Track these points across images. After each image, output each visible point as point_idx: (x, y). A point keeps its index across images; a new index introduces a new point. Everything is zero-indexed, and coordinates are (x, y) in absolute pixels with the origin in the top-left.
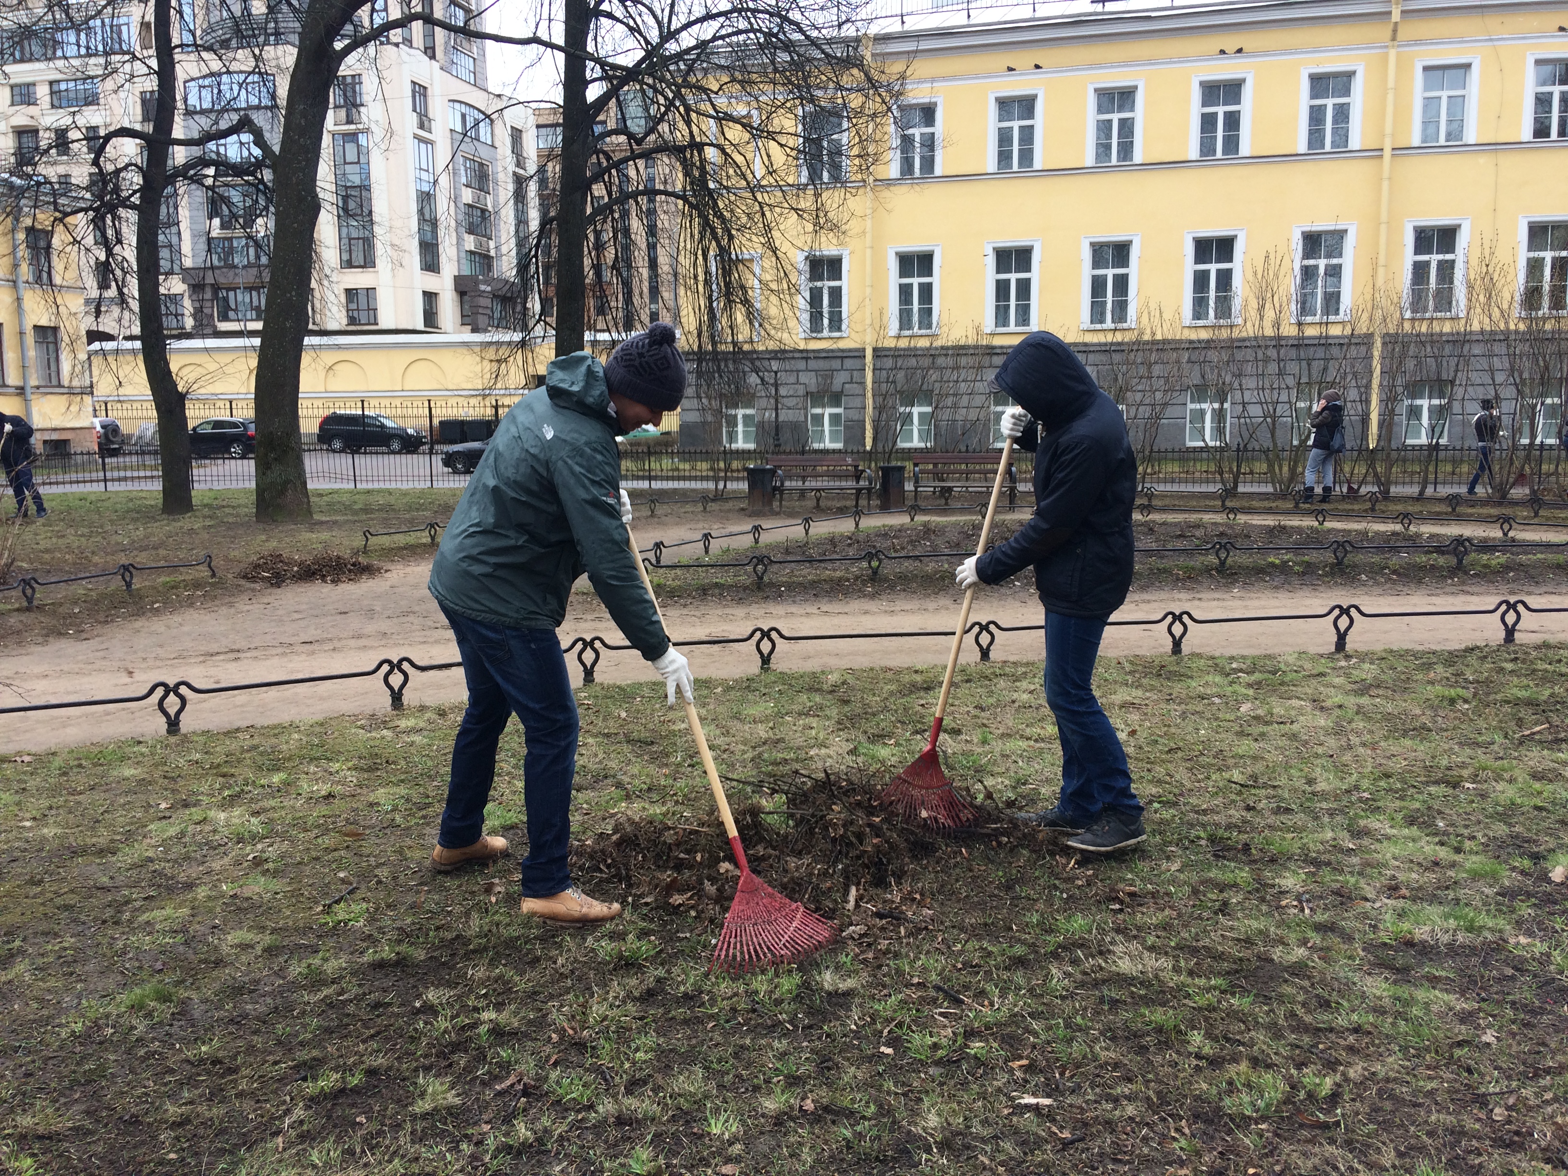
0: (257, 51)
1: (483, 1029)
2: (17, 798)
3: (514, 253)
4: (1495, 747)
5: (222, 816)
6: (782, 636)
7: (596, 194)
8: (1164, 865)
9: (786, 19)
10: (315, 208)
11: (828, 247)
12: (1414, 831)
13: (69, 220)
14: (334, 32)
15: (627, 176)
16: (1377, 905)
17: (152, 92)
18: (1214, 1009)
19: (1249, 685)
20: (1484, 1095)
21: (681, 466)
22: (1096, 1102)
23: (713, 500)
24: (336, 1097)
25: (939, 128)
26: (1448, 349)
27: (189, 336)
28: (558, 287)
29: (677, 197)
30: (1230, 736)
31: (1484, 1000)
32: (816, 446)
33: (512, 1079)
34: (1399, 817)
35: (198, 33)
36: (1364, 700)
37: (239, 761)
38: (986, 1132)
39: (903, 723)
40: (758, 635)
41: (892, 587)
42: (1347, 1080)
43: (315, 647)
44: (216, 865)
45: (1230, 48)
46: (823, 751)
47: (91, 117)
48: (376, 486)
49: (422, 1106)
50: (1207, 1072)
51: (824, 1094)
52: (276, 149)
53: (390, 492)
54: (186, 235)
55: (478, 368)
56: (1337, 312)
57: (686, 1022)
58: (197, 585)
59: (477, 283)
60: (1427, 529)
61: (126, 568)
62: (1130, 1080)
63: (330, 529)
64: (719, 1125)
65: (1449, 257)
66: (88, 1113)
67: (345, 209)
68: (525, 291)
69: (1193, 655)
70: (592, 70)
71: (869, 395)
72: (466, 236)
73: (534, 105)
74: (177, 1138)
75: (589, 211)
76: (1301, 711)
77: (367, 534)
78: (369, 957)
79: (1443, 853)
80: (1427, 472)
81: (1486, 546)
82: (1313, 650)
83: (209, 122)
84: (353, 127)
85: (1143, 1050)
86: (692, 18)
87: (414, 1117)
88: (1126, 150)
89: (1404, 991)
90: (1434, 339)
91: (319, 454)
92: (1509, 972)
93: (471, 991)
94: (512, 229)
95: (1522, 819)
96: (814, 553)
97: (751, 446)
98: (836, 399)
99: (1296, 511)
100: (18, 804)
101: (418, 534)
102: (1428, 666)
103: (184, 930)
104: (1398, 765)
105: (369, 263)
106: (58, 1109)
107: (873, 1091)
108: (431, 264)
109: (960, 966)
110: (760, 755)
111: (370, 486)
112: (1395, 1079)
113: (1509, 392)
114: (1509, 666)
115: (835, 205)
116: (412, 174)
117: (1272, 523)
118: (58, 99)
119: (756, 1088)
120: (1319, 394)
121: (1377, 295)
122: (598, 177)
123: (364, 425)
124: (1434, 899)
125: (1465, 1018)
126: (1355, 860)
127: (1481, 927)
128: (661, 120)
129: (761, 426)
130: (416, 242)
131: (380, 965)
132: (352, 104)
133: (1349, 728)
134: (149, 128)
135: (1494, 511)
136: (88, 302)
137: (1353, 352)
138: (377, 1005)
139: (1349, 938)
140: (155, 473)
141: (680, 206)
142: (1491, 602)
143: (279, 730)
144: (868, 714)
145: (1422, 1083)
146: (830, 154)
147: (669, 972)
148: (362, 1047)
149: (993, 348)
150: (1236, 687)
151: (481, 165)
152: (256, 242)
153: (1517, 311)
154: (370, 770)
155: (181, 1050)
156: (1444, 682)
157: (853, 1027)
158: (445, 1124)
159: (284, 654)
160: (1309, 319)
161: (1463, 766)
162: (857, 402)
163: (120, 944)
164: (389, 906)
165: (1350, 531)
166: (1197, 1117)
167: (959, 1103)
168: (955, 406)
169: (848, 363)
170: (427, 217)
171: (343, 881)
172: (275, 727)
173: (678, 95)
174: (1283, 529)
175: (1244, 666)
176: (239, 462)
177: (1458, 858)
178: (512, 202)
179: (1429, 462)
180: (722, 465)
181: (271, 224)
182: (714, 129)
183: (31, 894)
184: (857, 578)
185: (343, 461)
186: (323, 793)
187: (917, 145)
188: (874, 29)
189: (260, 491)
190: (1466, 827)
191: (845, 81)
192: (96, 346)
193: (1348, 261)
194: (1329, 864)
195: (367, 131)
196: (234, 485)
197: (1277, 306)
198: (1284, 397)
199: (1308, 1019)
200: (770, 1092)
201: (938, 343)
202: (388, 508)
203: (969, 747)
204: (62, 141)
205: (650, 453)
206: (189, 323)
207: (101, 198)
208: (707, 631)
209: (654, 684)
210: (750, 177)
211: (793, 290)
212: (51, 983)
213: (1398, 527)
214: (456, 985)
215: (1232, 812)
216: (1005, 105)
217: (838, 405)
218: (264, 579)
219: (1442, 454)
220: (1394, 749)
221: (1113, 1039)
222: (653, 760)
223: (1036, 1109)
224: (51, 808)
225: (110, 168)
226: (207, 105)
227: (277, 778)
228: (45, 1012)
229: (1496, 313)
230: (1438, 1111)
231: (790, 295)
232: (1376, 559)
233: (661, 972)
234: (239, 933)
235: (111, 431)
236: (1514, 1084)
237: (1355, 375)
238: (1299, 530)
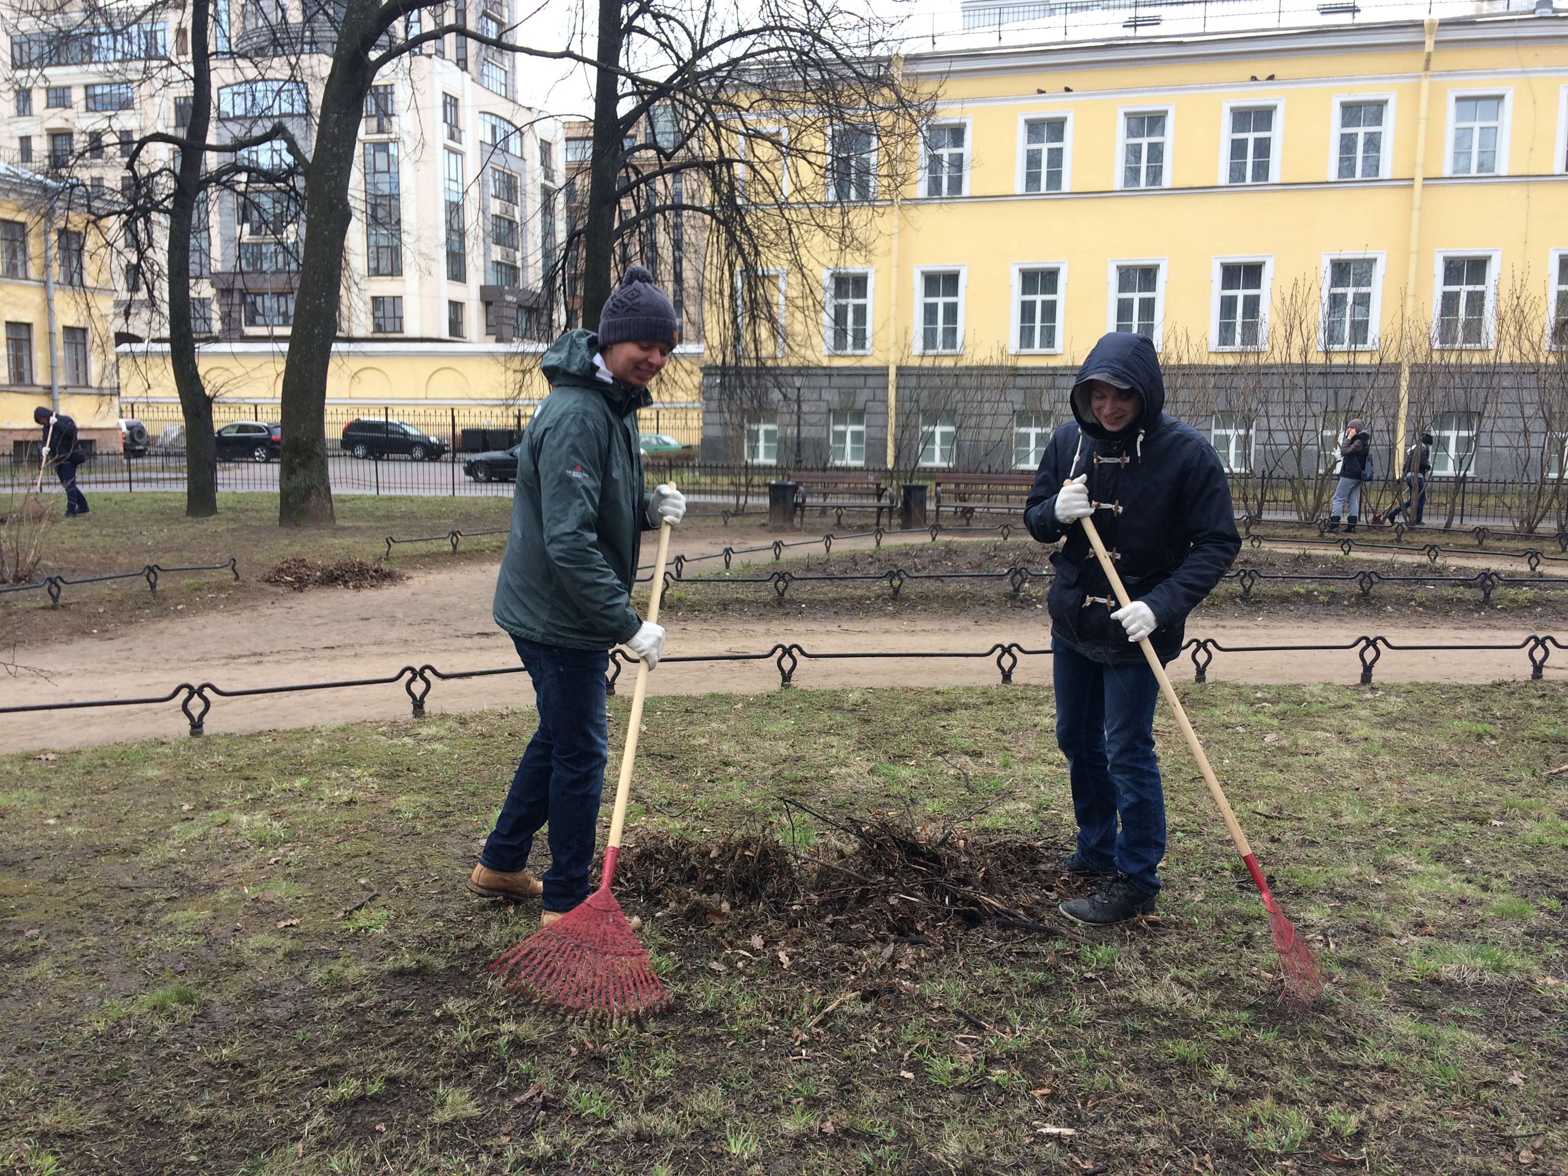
0: (293, 60)
1: (503, 1041)
2: (41, 796)
3: (540, 264)
4: (1523, 785)
5: (245, 819)
6: (803, 653)
7: (624, 207)
8: (1188, 895)
9: (817, 38)
10: (347, 216)
11: (854, 265)
12: (1441, 867)
13: (104, 222)
14: (370, 43)
15: (654, 190)
16: (1404, 941)
17: (186, 98)
18: (1238, 1043)
19: (1274, 715)
20: (1511, 1137)
21: (702, 480)
22: (1118, 1133)
23: (735, 515)
24: (356, 1104)
25: (968, 149)
26: (1477, 380)
27: (216, 340)
28: (585, 299)
29: (705, 212)
30: (1255, 766)
31: (1511, 1041)
32: (838, 463)
33: (531, 1092)
34: (1426, 852)
35: (233, 41)
36: (1391, 734)
37: (261, 764)
38: (1007, 1161)
39: (924, 744)
40: (779, 652)
41: (913, 607)
42: (1372, 1118)
43: (337, 652)
44: (238, 869)
45: (1262, 74)
46: (844, 770)
47: (126, 121)
48: (398, 493)
49: (442, 1116)
50: (1232, 1106)
51: (844, 1118)
52: (309, 157)
53: (411, 499)
54: (216, 240)
55: (502, 378)
56: (1365, 341)
57: (705, 1040)
58: (220, 588)
59: (502, 293)
60: (1454, 562)
61: (151, 569)
62: (1152, 1112)
63: (353, 535)
64: (739, 1145)
65: (1479, 288)
66: (109, 1112)
67: (374, 217)
68: (552, 302)
69: (1217, 683)
70: (624, 86)
71: (892, 413)
72: (493, 247)
73: (564, 119)
74: (198, 1141)
75: (616, 225)
76: (1326, 743)
77: (390, 541)
78: (389, 964)
79: (1470, 891)
80: (1453, 504)
81: (1514, 581)
82: (1338, 681)
83: (244, 131)
84: (385, 136)
85: (1166, 1082)
86: (725, 35)
87: (433, 1127)
88: (1155, 175)
89: (1431, 1030)
90: (1462, 370)
91: (342, 460)
92: (1537, 1013)
93: (491, 1001)
94: (539, 241)
95: (1549, 858)
96: (835, 571)
97: (773, 462)
98: (858, 417)
99: (1321, 540)
100: (42, 802)
101: (440, 542)
102: (1456, 701)
103: (206, 933)
104: (1425, 800)
105: (396, 271)
106: (80, 1108)
107: (893, 1116)
108: (457, 272)
109: (981, 991)
110: (780, 773)
111: (392, 493)
112: (1421, 1119)
113: (1538, 425)
114: (1537, 703)
115: (862, 223)
116: (441, 185)
117: (1297, 552)
118: (93, 103)
119: (776, 1109)
120: (1346, 423)
121: (1406, 325)
122: (627, 190)
123: (388, 432)
124: (1460, 937)
125: (1492, 1058)
126: (1381, 895)
127: (1508, 967)
128: (691, 135)
129: (783, 442)
130: (443, 253)
131: (400, 973)
132: (384, 114)
133: (1375, 762)
134: (182, 133)
135: (1522, 545)
136: (117, 304)
137: (1381, 381)
138: (397, 1014)
139: (1374, 975)
140: (180, 475)
141: (708, 222)
142: (1519, 637)
143: (301, 734)
144: (888, 734)
145: (1448, 1124)
146: (859, 173)
147: (688, 988)
148: (382, 1055)
149: (1017, 369)
150: (1260, 717)
151: (510, 176)
152: (286, 249)
153: (1546, 344)
154: (392, 776)
155: (201, 1053)
156: (1471, 717)
157: (874, 1050)
158: (464, 1134)
159: (306, 659)
160: (1337, 347)
161: (1490, 802)
162: (879, 421)
163: (142, 945)
164: (409, 914)
165: (1375, 562)
166: (1220, 1151)
167: (980, 1130)
168: (978, 427)
169: (871, 381)
170: (455, 227)
171: (364, 887)
172: (297, 731)
173: (708, 111)
174: (1308, 558)
175: (1269, 696)
176: (263, 466)
177: (1486, 896)
178: (539, 215)
179: (1456, 494)
180: (743, 480)
181: (303, 231)
182: (743, 145)
183: (55, 892)
184: (878, 597)
185: (367, 467)
186: (345, 799)
187: (945, 164)
188: (906, 49)
189: (285, 495)
190: (1494, 864)
191: (878, 100)
192: (125, 347)
193: (1377, 290)
194: (1354, 899)
195: (395, 141)
196: (257, 489)
197: (1305, 333)
198: (1310, 425)
199: (1333, 1055)
200: (790, 1113)
201: (963, 363)
202: (410, 516)
203: (990, 770)
204: (96, 145)
205: (671, 467)
206: (217, 326)
207: (133, 201)
208: (728, 646)
209: (675, 698)
210: (778, 193)
211: (819, 306)
212: (74, 981)
213: (1424, 559)
214: (474, 995)
215: (1257, 843)
216: (1035, 128)
217: (860, 422)
218: (286, 583)
219: (1469, 487)
220: (1421, 784)
221: (1136, 1070)
222: (674, 773)
223: (1058, 1139)
224: (75, 806)
225: (144, 172)
226: (239, 112)
227: (298, 783)
228: (67, 1010)
229: (1526, 346)
230: (1464, 1153)
231: (816, 312)
232: (1402, 591)
233: (681, 989)
234: (261, 936)
235: (136, 433)
236: (1541, 1127)
237: (1382, 405)
238: (1324, 559)
